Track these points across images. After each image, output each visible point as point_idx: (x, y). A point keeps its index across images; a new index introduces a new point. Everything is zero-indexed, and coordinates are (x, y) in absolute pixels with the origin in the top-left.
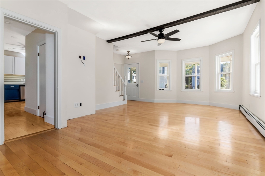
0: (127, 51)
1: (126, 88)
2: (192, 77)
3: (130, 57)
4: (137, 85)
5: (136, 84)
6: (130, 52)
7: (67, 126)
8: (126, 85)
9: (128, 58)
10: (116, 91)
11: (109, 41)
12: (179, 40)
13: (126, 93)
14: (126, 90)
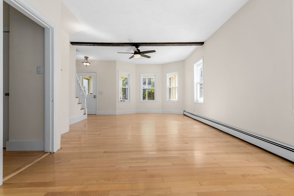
0: (85, 57)
1: (86, 99)
2: (126, 88)
3: (88, 64)
4: (95, 97)
5: (93, 95)
6: (88, 58)
7: (61, 148)
8: (86, 96)
9: (85, 65)
10: (78, 104)
11: (73, 43)
12: (149, 57)
13: (86, 105)
14: (86, 103)
